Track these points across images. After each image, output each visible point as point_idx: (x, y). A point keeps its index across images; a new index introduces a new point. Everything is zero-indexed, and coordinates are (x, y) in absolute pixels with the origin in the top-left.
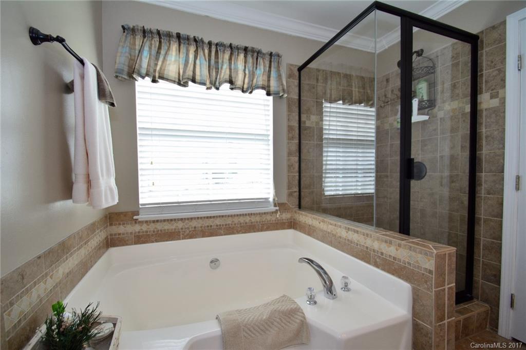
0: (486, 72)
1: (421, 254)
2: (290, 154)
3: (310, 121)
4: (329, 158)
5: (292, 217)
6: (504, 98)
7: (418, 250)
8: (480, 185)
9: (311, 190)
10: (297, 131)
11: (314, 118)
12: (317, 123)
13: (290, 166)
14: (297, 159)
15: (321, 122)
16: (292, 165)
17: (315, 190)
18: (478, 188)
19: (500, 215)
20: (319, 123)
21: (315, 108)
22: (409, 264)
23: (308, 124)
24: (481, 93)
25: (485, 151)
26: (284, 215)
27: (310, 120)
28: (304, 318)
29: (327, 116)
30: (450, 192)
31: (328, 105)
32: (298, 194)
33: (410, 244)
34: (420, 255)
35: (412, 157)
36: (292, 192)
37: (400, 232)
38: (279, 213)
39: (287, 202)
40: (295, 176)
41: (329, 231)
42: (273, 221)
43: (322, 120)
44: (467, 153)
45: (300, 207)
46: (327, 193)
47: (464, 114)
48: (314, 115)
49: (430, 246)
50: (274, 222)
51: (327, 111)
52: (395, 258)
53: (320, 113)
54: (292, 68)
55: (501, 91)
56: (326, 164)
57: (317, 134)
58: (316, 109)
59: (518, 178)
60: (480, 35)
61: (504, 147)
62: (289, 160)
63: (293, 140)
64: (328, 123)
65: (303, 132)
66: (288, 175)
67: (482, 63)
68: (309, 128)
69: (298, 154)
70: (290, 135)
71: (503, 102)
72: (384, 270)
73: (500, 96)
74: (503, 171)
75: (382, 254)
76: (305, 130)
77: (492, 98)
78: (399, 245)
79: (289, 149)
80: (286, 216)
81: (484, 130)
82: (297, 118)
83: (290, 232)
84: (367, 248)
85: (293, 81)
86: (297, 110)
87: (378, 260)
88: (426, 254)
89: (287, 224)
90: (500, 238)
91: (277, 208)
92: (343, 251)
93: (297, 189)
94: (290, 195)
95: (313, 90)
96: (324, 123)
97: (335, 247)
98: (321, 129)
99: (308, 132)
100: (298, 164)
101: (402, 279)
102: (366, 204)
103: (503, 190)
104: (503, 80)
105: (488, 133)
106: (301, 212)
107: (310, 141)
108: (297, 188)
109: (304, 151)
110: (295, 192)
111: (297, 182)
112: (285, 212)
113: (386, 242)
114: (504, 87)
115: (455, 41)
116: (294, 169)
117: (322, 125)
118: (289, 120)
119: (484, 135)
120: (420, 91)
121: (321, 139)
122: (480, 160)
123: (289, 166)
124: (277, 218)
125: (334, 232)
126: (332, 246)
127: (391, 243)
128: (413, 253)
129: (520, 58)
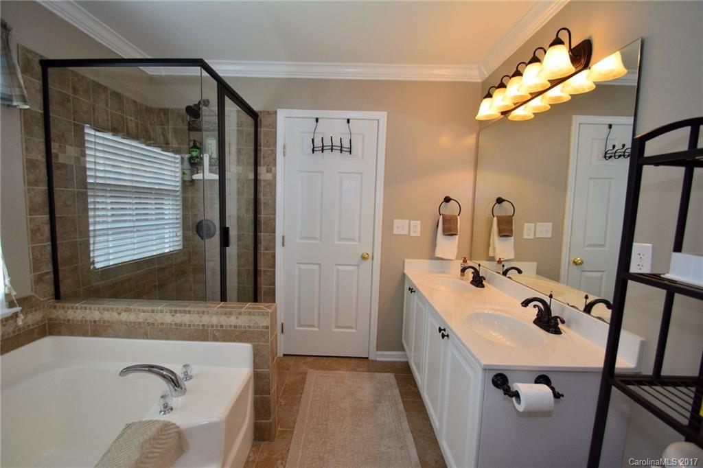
0: (263, 149)
1: (259, 315)
2: (33, 210)
3: (66, 154)
4: (98, 213)
5: (44, 317)
6: (275, 174)
7: (256, 314)
8: (261, 243)
9: (72, 266)
10: (44, 171)
11: (71, 150)
12: (78, 160)
13: (35, 232)
14: (46, 217)
15: (82, 158)
16: (39, 229)
17: (80, 264)
18: (259, 246)
19: (274, 266)
20: (79, 159)
21: (73, 134)
22: (250, 327)
23: (62, 159)
24: (260, 166)
25: (263, 216)
26: (30, 316)
27: (65, 152)
28: (178, 427)
29: (91, 148)
30: (238, 250)
31: (92, 132)
32: (52, 276)
33: (249, 310)
34: (258, 318)
35: (227, 226)
36: (42, 275)
37: (238, 301)
38: (22, 316)
39: (34, 294)
40: (45, 246)
41: (141, 320)
42: (8, 334)
43: (84, 155)
44: (251, 215)
45: (57, 296)
46: (98, 266)
47: (248, 180)
48: (72, 145)
49: (262, 307)
50: (12, 335)
51: (91, 142)
52: (235, 327)
53: (81, 143)
54: (30, 56)
55: (273, 168)
56: (95, 223)
57: (77, 177)
58: (75, 136)
59: (283, 237)
60: (259, 114)
61: (275, 214)
62: (32, 220)
63: (37, 185)
64: (93, 160)
65: (57, 173)
66: (32, 247)
67: (260, 139)
68: (64, 166)
69: (47, 209)
70: (32, 177)
71: (275, 177)
72: (224, 341)
73: (273, 171)
74: (275, 232)
75: (222, 326)
76: (59, 168)
77: (267, 172)
78: (240, 314)
79: (31, 202)
80: (35, 317)
81: (262, 198)
82: (42, 147)
83: (47, 342)
84: (203, 325)
85: (32, 79)
86: (41, 133)
87: (217, 334)
88: (263, 315)
89: (36, 331)
90: (274, 284)
91: (18, 309)
92: (168, 339)
93: (49, 269)
94: (39, 280)
95: (69, 104)
96: (88, 159)
97: (153, 339)
98: (84, 169)
99: (64, 172)
100: (49, 226)
101: (244, 342)
102: (147, 270)
103: (275, 246)
104: (275, 160)
105: (265, 201)
106: (61, 304)
107: (67, 187)
108: (50, 265)
109: (58, 204)
110: (47, 273)
111: (48, 256)
112: (31, 312)
113: (226, 314)
114: (275, 166)
115: (240, 109)
116: (42, 235)
117: (85, 162)
118: (26, 148)
119: (262, 202)
120: (210, 146)
121: (84, 184)
122: (260, 222)
123: (32, 231)
124: (17, 326)
125: (151, 321)
126: (147, 338)
127: (231, 313)
128: (253, 317)
129: (284, 147)
